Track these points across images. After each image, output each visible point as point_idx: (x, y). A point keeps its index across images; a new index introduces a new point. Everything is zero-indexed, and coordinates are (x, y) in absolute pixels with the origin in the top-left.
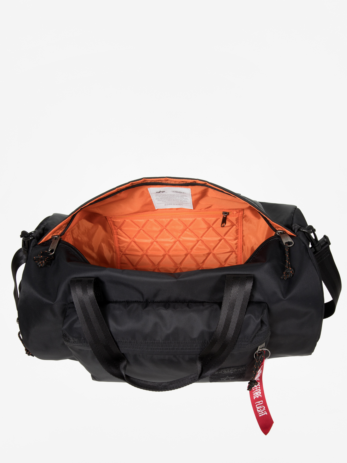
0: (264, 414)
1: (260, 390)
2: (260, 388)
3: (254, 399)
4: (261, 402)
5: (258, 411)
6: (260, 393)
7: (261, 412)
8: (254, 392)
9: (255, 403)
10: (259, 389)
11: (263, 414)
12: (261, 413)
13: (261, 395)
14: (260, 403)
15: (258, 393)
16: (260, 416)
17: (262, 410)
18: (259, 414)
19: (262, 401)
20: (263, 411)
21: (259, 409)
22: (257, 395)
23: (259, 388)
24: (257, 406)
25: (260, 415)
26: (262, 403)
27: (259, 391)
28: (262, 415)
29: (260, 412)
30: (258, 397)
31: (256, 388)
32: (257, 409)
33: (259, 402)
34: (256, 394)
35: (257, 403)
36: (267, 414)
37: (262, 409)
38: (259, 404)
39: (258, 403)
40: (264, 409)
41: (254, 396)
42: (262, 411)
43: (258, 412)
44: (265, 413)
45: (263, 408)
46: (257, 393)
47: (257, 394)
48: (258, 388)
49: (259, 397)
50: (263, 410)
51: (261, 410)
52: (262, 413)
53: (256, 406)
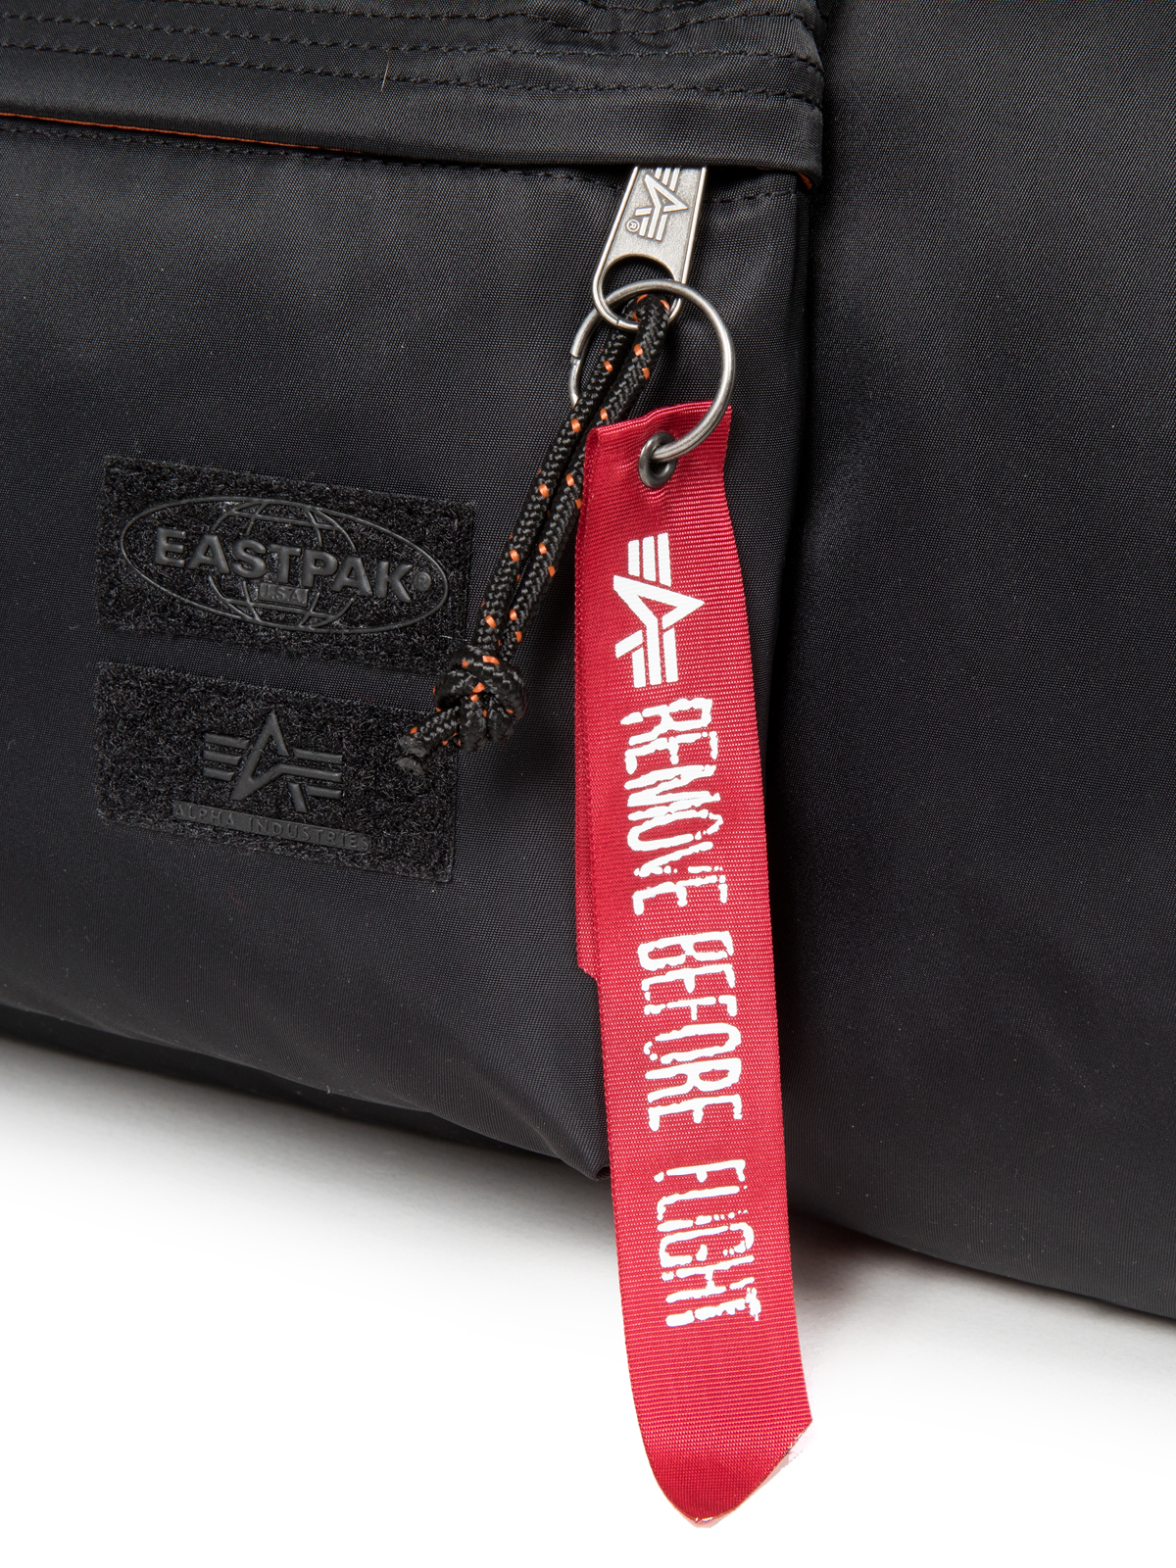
0: (731, 1307)
1: (735, 1038)
2: (733, 1011)
3: (654, 1125)
4: (729, 1177)
5: (666, 1260)
6: (734, 1068)
7: (698, 1282)
8: (663, 1049)
9: (659, 1178)
10: (715, 1014)
11: (715, 1300)
12: (696, 1294)
13: (736, 1100)
14: (715, 1179)
15: (708, 1066)
16: (674, 1321)
17: (714, 1258)
18: (671, 1299)
19: (739, 1165)
20: (721, 1278)
21: (688, 1248)
22: (696, 1093)
23: (731, 1003)
24: (673, 1212)
25: (681, 1307)
26: (734, 1190)
27: (721, 1039)
28: (705, 1313)
29: (682, 1274)
30: (698, 1118)
31: (693, 1004)
32: (665, 1242)
33: (701, 1172)
34: (681, 1079)
35: (671, 1172)
36: (756, 1309)
37: (718, 1246)
38: (693, 1195)
39: (690, 1183)
40: (740, 1248)
41: (652, 1097)
42: (708, 1271)
43: (667, 1277)
44: (741, 1294)
45: (737, 1237)
46: (691, 1067)
47: (694, 1081)
48: (710, 1001)
49: (718, 1114)
50: (724, 1266)
51: (703, 1253)
52: (712, 1289)
53: (661, 1209)
